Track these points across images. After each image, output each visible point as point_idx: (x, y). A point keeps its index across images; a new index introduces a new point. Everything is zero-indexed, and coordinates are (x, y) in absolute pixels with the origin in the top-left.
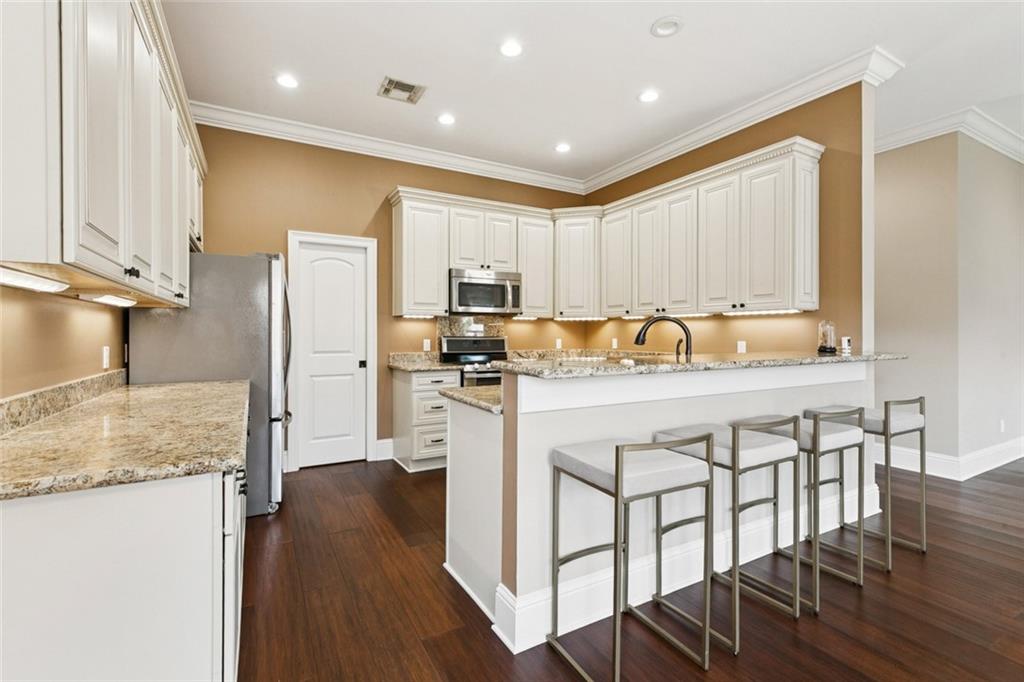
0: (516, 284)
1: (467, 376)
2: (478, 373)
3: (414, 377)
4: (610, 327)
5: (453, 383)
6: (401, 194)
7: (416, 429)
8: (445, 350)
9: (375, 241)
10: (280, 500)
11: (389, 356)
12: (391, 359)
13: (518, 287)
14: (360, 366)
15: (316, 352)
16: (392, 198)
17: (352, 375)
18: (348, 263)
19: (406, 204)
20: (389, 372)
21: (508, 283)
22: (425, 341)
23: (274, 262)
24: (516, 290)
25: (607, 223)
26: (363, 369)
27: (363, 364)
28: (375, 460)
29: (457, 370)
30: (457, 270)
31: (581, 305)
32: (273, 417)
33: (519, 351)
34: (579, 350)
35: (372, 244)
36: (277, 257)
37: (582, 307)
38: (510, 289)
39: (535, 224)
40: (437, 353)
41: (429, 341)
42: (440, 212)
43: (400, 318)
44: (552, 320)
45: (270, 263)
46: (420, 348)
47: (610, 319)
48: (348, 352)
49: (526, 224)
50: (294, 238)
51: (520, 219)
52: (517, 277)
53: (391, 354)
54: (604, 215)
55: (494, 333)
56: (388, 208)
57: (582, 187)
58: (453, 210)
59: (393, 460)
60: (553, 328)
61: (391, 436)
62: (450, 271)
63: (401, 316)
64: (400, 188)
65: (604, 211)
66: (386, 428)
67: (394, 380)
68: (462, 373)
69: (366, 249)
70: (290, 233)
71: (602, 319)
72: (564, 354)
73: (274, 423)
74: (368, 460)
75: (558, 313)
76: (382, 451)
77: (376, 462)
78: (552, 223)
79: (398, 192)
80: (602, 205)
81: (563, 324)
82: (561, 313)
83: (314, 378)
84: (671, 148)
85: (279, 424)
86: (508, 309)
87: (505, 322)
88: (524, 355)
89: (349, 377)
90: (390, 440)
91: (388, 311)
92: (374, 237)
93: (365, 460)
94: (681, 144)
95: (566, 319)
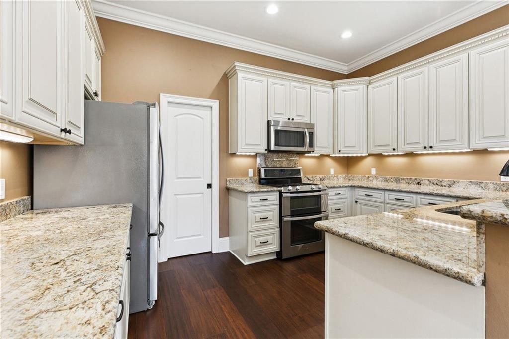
0: (311, 131)
1: (285, 195)
2: (292, 193)
3: (249, 196)
4: (369, 161)
5: (274, 200)
6: (236, 68)
7: (250, 234)
8: (263, 176)
9: (218, 101)
10: (156, 299)
11: (226, 180)
12: (228, 183)
13: (313, 133)
14: (208, 188)
15: (178, 178)
16: (228, 73)
17: (203, 193)
18: (199, 117)
19: (240, 75)
20: (226, 192)
21: (306, 130)
22: (249, 170)
23: (151, 109)
24: (311, 135)
25: (374, 88)
26: (210, 190)
27: (209, 186)
28: (217, 252)
29: (277, 191)
30: (274, 121)
31: (354, 145)
32: (151, 232)
33: (308, 177)
34: (344, 176)
35: (215, 104)
36: (154, 105)
37: (355, 146)
38: (307, 134)
39: (320, 90)
40: (257, 178)
41: (252, 170)
42: (262, 81)
43: (233, 154)
44: (328, 156)
45: (148, 110)
46: (246, 175)
47: (370, 155)
48: (200, 178)
49: (316, 91)
50: (164, 99)
51: (312, 87)
52: (311, 126)
53: (228, 179)
54: (370, 83)
55: (292, 164)
56: (226, 79)
57: (346, 68)
58: (271, 80)
59: (229, 252)
60: (328, 161)
61: (228, 236)
62: (269, 122)
63: (234, 154)
64: (236, 64)
65: (370, 80)
66: (225, 230)
67: (229, 197)
68: (281, 193)
69: (211, 107)
70: (161, 95)
71: (364, 155)
72: (335, 178)
73: (152, 237)
74: (213, 252)
75: (336, 151)
76: (221, 246)
77: (219, 253)
78: (332, 91)
79: (235, 66)
80: (370, 76)
81: (335, 158)
82: (340, 151)
83: (178, 197)
84: (404, 42)
85: (156, 237)
86: (306, 149)
87: (299, 157)
88: (311, 179)
89: (200, 195)
90: (227, 238)
91: (226, 150)
92: (217, 100)
93: (211, 252)
94: (410, 39)
95: (342, 155)
